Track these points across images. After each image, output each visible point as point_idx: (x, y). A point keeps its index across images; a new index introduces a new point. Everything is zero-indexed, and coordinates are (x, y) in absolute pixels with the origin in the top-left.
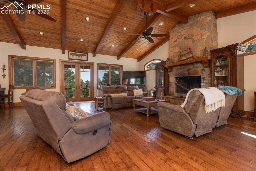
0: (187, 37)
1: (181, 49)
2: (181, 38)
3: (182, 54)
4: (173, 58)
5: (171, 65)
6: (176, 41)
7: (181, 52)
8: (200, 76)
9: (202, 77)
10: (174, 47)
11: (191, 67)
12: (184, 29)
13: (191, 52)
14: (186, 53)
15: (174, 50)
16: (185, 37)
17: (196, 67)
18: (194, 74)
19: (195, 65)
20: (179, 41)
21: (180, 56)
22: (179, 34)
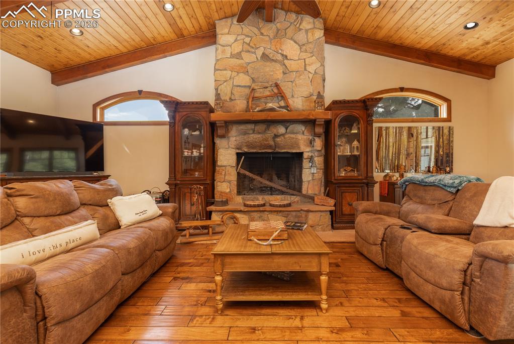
0: (271, 56)
1: (253, 80)
2: (252, 53)
3: (257, 95)
4: (230, 99)
6: (238, 56)
7: (253, 90)
8: (302, 154)
9: (305, 155)
10: (232, 69)
11: (281, 130)
12: (262, 34)
13: (281, 95)
14: (268, 93)
15: (232, 78)
16: (263, 54)
17: (293, 132)
18: (289, 148)
19: (292, 127)
20: (248, 58)
21: (252, 98)
22: (247, 40)
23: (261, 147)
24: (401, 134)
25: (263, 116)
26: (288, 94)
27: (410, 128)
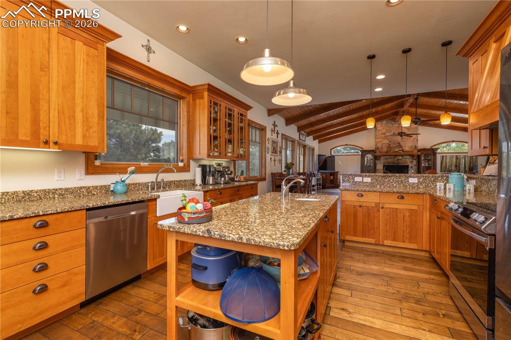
1: (390, 141)
2: (389, 132)
4: (381, 148)
5: (380, 154)
6: (384, 134)
7: (390, 145)
8: (408, 166)
9: (410, 166)
10: (382, 138)
11: (401, 158)
12: (393, 126)
13: (400, 146)
14: (395, 146)
15: (382, 141)
16: (394, 133)
17: (405, 158)
18: (403, 164)
19: (404, 157)
20: (388, 134)
21: (389, 147)
22: (388, 128)
23: (393, 163)
24: (452, 158)
25: (394, 154)
26: (403, 146)
27: (457, 156)
